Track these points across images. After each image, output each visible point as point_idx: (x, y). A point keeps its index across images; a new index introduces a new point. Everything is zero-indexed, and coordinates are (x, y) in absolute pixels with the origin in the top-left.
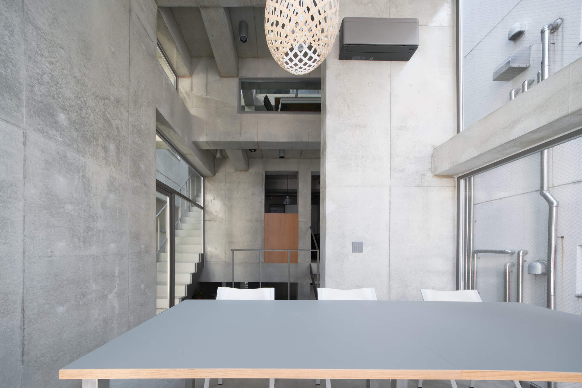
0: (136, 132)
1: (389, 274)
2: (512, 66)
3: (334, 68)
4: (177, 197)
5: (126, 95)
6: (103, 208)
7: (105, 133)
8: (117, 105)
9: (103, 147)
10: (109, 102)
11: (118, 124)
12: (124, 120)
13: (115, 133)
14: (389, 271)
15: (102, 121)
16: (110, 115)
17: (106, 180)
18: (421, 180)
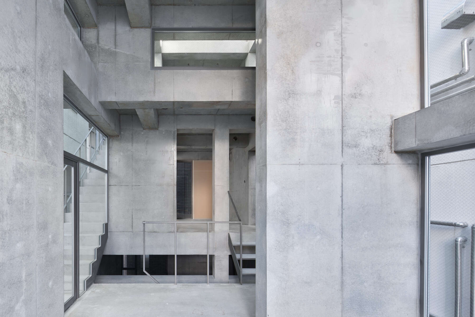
0: (43, 103)
1: (342, 268)
2: (466, 13)
3: (275, 25)
4: (81, 165)
5: (32, 61)
6: (9, 203)
7: (11, 111)
8: (23, 75)
9: (8, 129)
10: (15, 73)
11: (25, 97)
12: (30, 92)
13: (21, 109)
14: (342, 264)
15: (7, 97)
16: (16, 88)
17: (12, 168)
18: (378, 157)
